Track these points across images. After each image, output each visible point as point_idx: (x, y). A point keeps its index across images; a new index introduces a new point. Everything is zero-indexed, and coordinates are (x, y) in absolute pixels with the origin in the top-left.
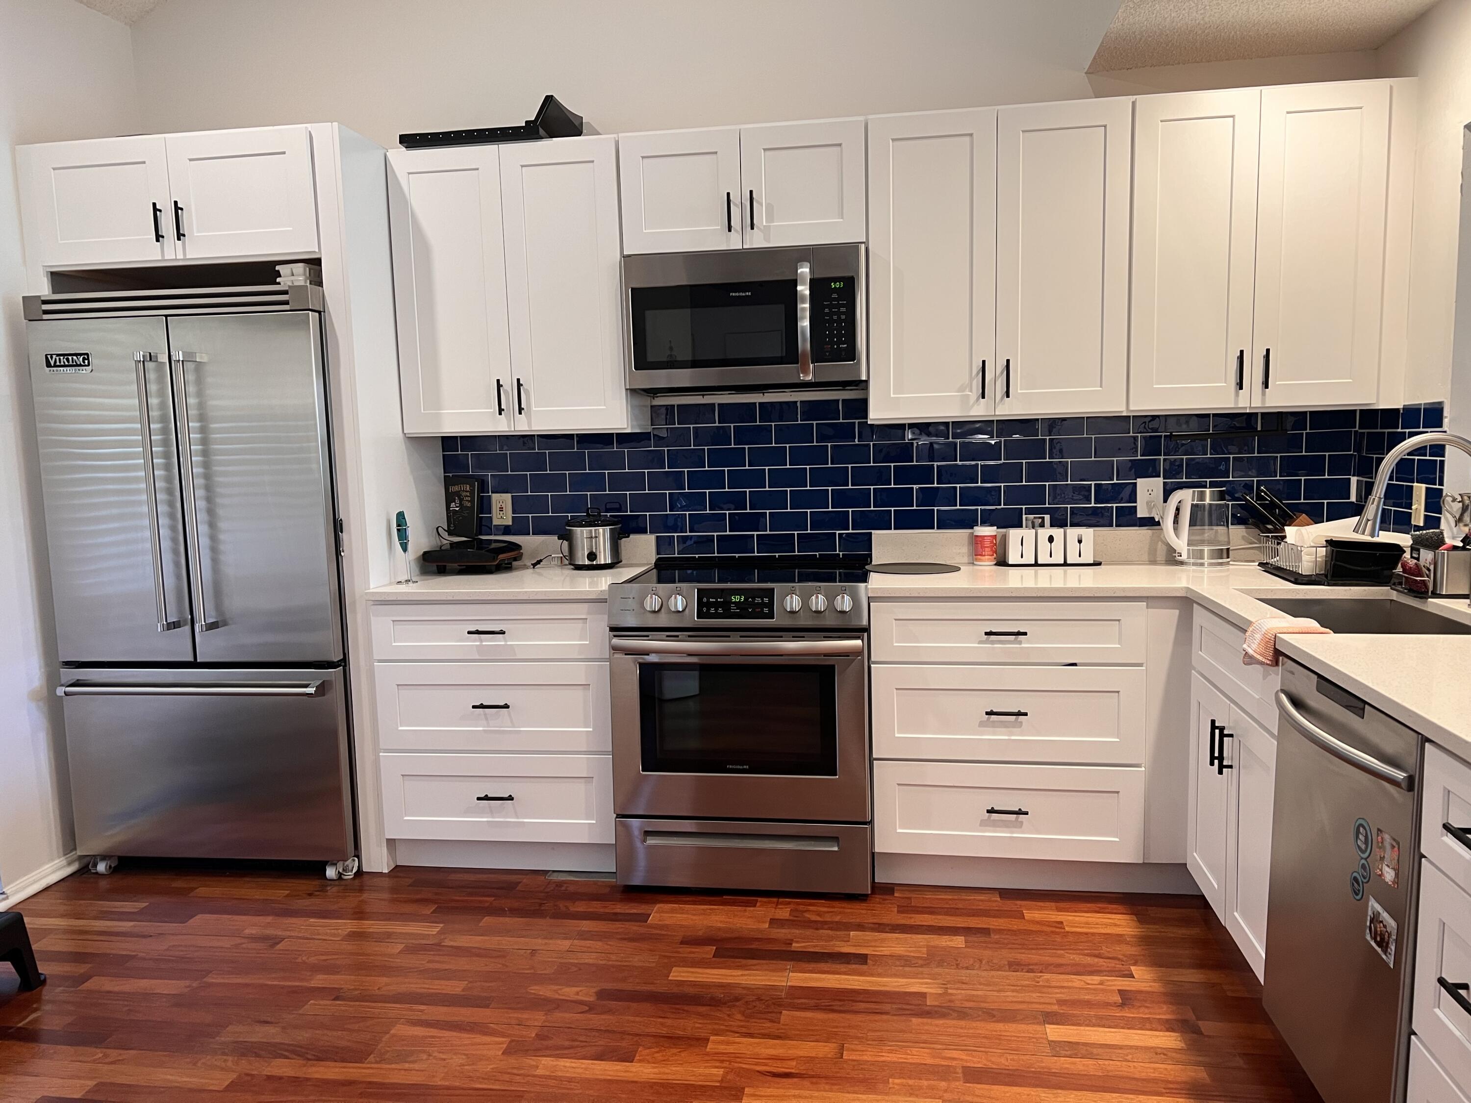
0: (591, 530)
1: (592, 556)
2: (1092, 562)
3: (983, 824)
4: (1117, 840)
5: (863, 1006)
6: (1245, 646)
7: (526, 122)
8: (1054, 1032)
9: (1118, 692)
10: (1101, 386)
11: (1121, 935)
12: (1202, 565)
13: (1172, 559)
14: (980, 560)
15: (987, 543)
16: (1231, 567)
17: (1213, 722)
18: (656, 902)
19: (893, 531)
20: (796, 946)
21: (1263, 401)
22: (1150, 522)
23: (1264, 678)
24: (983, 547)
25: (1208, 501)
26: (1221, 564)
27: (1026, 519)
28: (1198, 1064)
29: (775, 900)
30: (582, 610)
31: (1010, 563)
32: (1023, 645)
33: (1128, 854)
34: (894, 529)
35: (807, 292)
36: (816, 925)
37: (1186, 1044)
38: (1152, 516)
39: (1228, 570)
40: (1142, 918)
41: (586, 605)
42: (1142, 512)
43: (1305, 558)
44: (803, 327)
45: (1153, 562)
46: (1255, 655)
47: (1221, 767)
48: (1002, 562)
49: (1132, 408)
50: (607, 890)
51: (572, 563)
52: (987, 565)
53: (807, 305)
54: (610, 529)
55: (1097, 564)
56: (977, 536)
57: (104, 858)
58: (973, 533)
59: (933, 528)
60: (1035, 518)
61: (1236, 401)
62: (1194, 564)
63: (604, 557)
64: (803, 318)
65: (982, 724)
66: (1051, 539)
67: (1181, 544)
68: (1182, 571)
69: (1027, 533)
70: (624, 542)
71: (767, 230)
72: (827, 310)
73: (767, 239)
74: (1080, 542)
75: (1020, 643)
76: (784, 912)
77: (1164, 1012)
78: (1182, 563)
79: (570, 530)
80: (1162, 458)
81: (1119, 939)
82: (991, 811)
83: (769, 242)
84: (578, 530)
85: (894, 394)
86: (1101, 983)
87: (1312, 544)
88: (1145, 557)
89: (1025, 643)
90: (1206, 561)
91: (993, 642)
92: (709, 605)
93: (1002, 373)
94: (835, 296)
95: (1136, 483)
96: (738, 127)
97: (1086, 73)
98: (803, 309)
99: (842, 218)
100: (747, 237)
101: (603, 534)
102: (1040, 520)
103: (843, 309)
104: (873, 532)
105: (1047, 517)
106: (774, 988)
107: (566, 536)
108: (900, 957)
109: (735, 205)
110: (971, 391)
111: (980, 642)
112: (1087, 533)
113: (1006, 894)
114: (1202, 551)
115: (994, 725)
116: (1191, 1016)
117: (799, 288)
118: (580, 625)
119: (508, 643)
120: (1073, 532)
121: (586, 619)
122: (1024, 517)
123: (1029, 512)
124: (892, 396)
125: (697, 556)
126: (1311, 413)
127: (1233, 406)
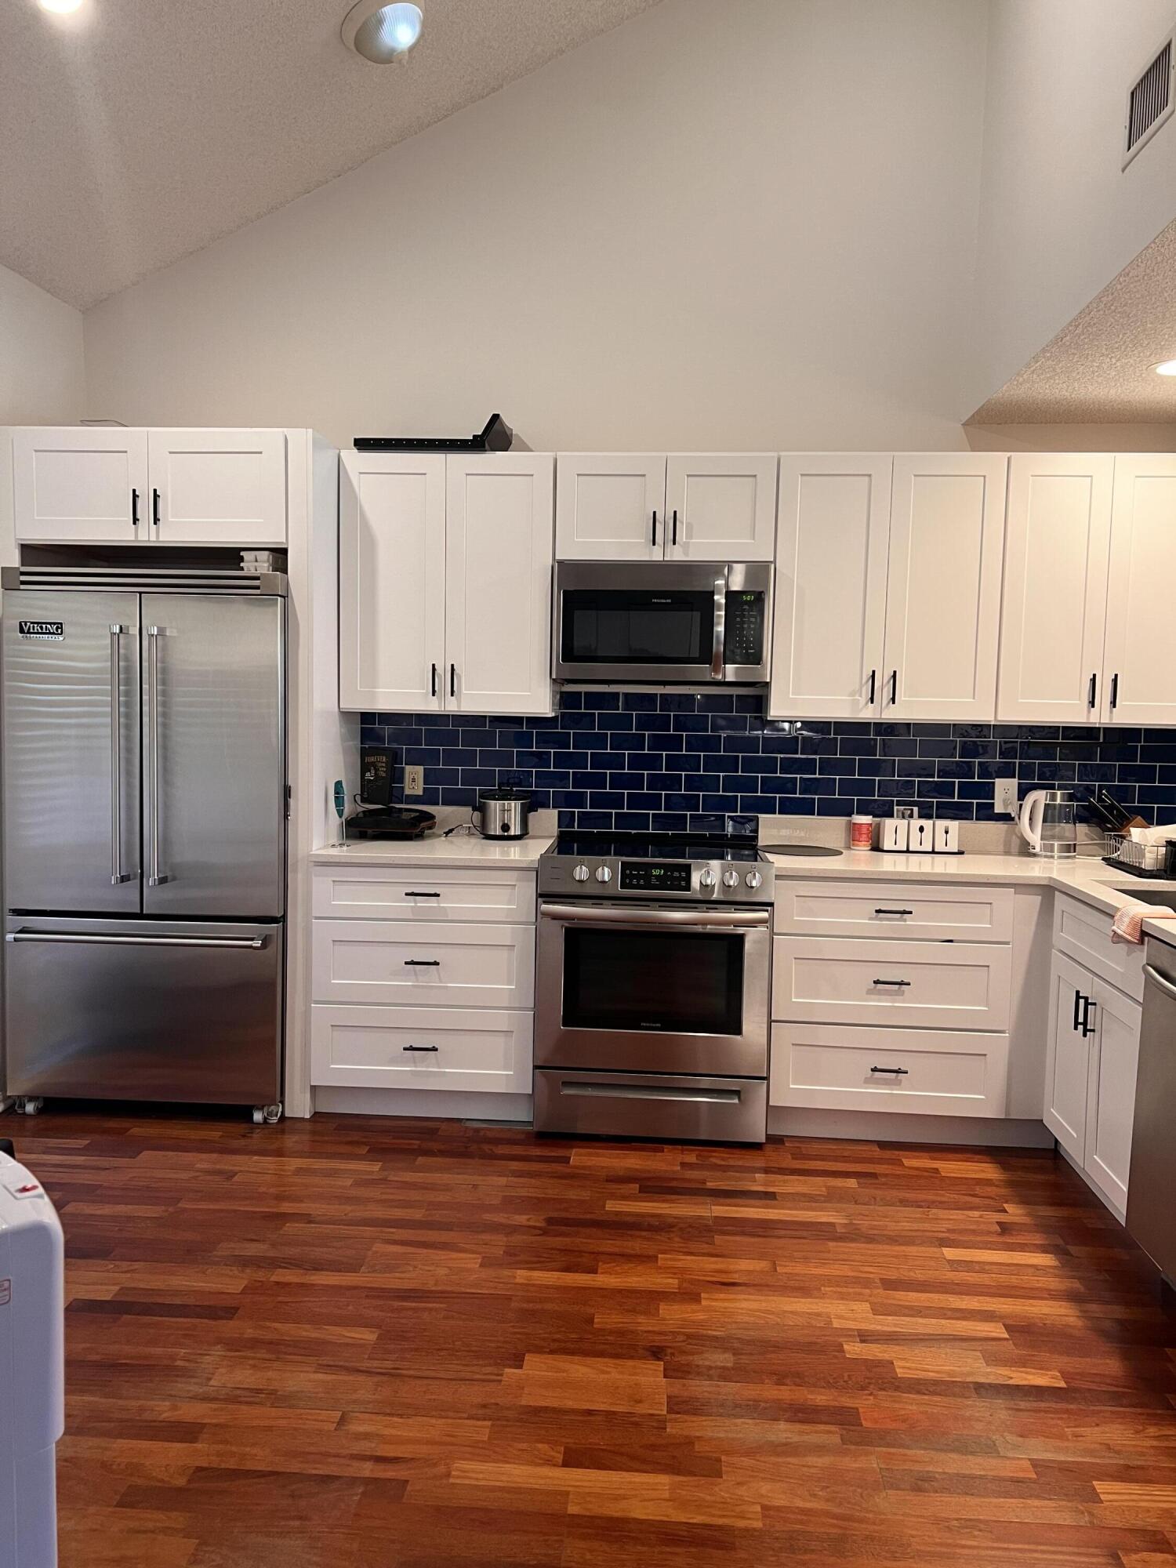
0: (504, 804)
1: (505, 827)
2: (956, 851)
3: (868, 1081)
4: (983, 1097)
5: (783, 1232)
6: (1114, 928)
7: (474, 436)
8: (949, 1253)
9: (988, 966)
10: (974, 698)
11: (991, 1180)
12: (1052, 857)
13: (1025, 850)
14: (858, 845)
15: (864, 830)
16: (1077, 860)
17: (1078, 992)
18: (572, 1147)
19: (777, 816)
20: (710, 1185)
21: (1111, 718)
22: (1006, 818)
23: (1128, 954)
24: (860, 834)
25: (1058, 801)
26: (1068, 857)
27: (898, 810)
28: (1073, 1277)
29: (680, 1147)
30: (510, 877)
31: (885, 849)
32: (908, 923)
33: (991, 1111)
34: (779, 813)
35: (723, 601)
36: (725, 1169)
37: (1060, 1263)
38: (1008, 812)
39: (1074, 863)
40: (1005, 1166)
41: (515, 874)
42: (999, 809)
43: (1148, 855)
44: (717, 632)
45: (1007, 853)
46: (1125, 935)
47: (1085, 1031)
48: (877, 848)
49: (999, 719)
50: (523, 1137)
51: (485, 833)
52: (862, 851)
53: (723, 613)
54: (521, 803)
55: (961, 853)
56: (854, 824)
57: (31, 1099)
58: (851, 821)
59: (814, 814)
60: (905, 809)
61: (1088, 718)
62: (1046, 857)
63: (515, 830)
64: (719, 624)
65: (869, 992)
66: (921, 829)
67: (1035, 838)
68: (1034, 861)
69: (902, 824)
70: (531, 815)
71: (686, 546)
72: (738, 619)
73: (686, 553)
74: (947, 832)
75: (905, 920)
76: (691, 1158)
77: (1038, 1239)
78: (1035, 855)
79: (484, 803)
80: (1017, 761)
81: (988, 1182)
82: (875, 1070)
83: (687, 555)
84: (492, 802)
85: (792, 695)
86: (981, 1217)
87: (1155, 844)
88: (1001, 848)
89: (909, 921)
90: (1056, 854)
91: (881, 919)
92: (632, 877)
93: (888, 682)
94: (746, 607)
95: (994, 783)
96: (664, 454)
97: (962, 425)
98: (719, 616)
99: (754, 539)
100: (668, 551)
101: (515, 806)
102: (909, 812)
103: (753, 620)
104: (759, 815)
105: (916, 809)
106: (701, 1217)
107: (482, 809)
108: (804, 1195)
109: (660, 522)
110: (861, 696)
111: (870, 919)
112: (954, 825)
113: (883, 1145)
114: (1053, 845)
115: (880, 992)
116: (1060, 1242)
117: (716, 597)
118: (508, 891)
119: (442, 905)
120: (941, 824)
121: (515, 885)
122: (895, 808)
123: (899, 803)
124: (791, 696)
125: (595, 831)
126: (1145, 729)
127: (1085, 721)
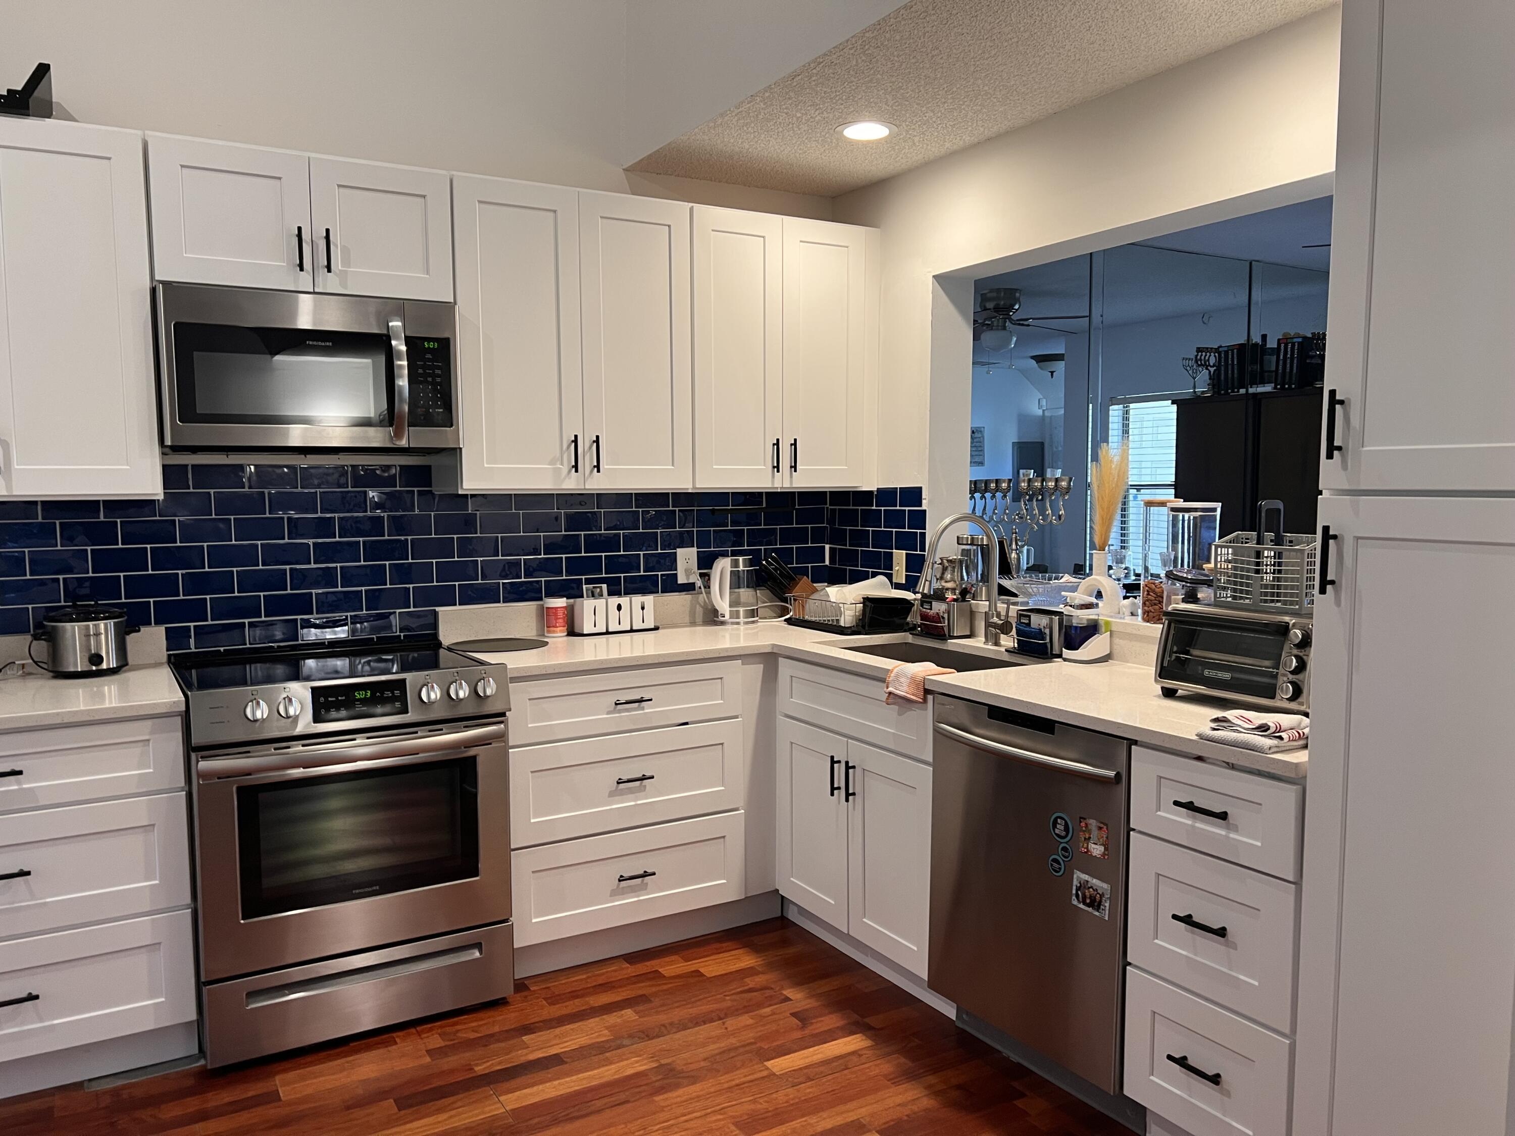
0: (89, 626)
1: (96, 659)
2: (653, 627)
3: (616, 893)
4: (725, 881)
6: (891, 689)
7: (9, 91)
8: (779, 1065)
9: (722, 744)
10: (673, 465)
11: (752, 968)
12: (738, 623)
13: (712, 617)
14: (554, 632)
15: (560, 614)
16: (759, 624)
17: (832, 757)
18: (273, 1074)
19: (458, 607)
20: (480, 1069)
21: (791, 482)
22: (689, 588)
23: (900, 714)
24: (557, 619)
25: (741, 568)
26: (753, 622)
27: (587, 590)
28: (889, 1054)
29: (413, 1030)
30: (142, 730)
31: (585, 632)
32: (646, 711)
33: (733, 895)
34: (459, 605)
35: (403, 348)
36: (486, 1040)
37: (873, 1040)
38: (691, 581)
39: (757, 627)
41: (149, 723)
42: (681, 580)
43: (848, 613)
44: (400, 386)
45: (693, 623)
47: (848, 795)
48: (572, 632)
49: (698, 486)
51: (61, 669)
52: (558, 638)
53: (405, 363)
54: (114, 622)
55: (656, 628)
56: (548, 608)
58: (542, 606)
59: (499, 602)
60: (594, 587)
61: (773, 482)
62: (733, 623)
63: (110, 661)
64: (401, 376)
65: (612, 794)
66: (619, 607)
67: (723, 605)
68: (725, 629)
69: (600, 603)
70: (131, 639)
71: (343, 275)
72: (420, 371)
73: (344, 284)
74: (643, 608)
75: (643, 709)
76: (435, 1040)
77: (832, 1021)
78: (723, 623)
79: (53, 626)
80: (695, 529)
82: (622, 879)
83: (346, 288)
84: (68, 625)
86: (773, 1014)
87: (853, 602)
88: (687, 620)
89: (648, 709)
90: (742, 620)
91: (620, 711)
92: (327, 706)
93: (590, 447)
94: (429, 356)
95: (676, 553)
96: (307, 154)
97: (624, 170)
98: (401, 366)
99: (428, 273)
100: (319, 280)
101: (105, 629)
102: (598, 590)
103: (438, 372)
104: (437, 609)
105: (604, 586)
106: (495, 1118)
107: (52, 638)
108: (591, 1047)
109: (307, 243)
110: (562, 464)
111: (608, 713)
112: (649, 600)
113: (632, 958)
114: (738, 612)
115: (622, 793)
116: (856, 1017)
117: (394, 343)
118: (137, 750)
119: (24, 786)
120: (638, 599)
121: (148, 740)
122: (584, 587)
123: (588, 581)
124: (486, 465)
125: (222, 649)
126: (830, 492)
127: (770, 486)
